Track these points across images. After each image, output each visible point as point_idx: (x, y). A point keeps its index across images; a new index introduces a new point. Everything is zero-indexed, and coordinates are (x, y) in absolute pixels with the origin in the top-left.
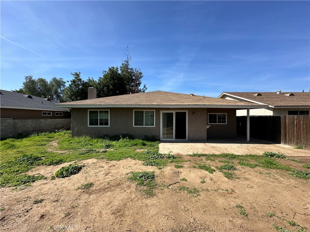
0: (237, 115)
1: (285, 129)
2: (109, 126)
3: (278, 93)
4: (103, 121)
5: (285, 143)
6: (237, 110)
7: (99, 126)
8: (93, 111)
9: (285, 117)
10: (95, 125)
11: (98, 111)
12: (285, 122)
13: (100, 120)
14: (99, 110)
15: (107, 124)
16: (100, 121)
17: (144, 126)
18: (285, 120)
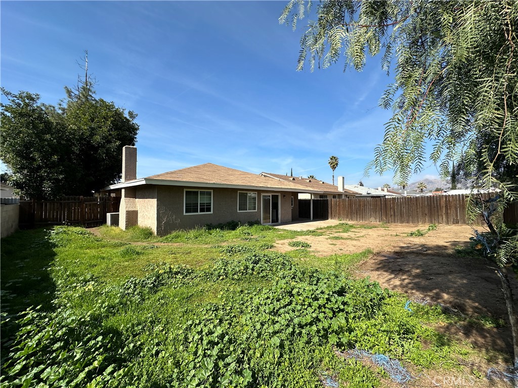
0: (299, 198)
1: (332, 208)
2: (212, 212)
3: (300, 178)
4: (204, 206)
5: (331, 219)
6: (299, 194)
7: (199, 213)
8: (191, 192)
9: (331, 200)
10: (194, 212)
11: (198, 192)
12: (332, 204)
13: (200, 204)
14: (199, 190)
15: (209, 210)
16: (200, 206)
17: (248, 211)
18: (331, 202)
